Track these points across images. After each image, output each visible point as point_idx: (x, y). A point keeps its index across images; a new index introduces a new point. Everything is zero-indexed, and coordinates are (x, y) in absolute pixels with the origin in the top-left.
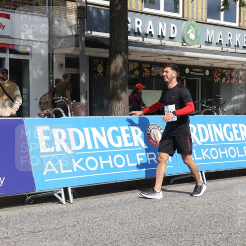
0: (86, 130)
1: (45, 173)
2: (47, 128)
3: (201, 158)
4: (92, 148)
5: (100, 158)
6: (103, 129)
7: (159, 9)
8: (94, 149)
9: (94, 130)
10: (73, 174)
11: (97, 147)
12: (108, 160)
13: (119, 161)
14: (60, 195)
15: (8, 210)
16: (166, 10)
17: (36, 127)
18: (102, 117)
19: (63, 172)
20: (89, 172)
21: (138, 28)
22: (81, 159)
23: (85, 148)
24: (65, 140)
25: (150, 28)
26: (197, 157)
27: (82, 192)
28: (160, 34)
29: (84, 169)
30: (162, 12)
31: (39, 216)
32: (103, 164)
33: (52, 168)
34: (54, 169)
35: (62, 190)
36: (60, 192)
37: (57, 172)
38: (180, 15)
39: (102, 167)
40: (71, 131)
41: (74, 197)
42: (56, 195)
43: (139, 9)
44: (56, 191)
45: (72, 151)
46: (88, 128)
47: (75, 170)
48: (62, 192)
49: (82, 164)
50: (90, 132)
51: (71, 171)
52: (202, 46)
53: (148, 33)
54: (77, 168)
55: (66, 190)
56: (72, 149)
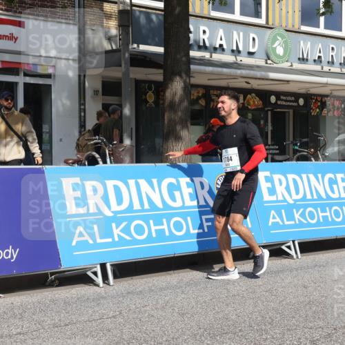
0: (132, 182)
1: (74, 243)
2: (77, 180)
3: (293, 222)
4: (140, 208)
5: (151, 222)
6: (155, 181)
7: (233, 12)
8: (143, 210)
9: (142, 182)
10: (113, 244)
11: (147, 206)
12: (163, 225)
13: (178, 226)
14: (95, 273)
15: (22, 295)
16: (242, 13)
17: (62, 179)
18: (153, 164)
19: (99, 241)
20: (135, 241)
21: (204, 40)
22: (124, 224)
23: (130, 208)
24: (102, 198)
25: (221, 39)
26: (288, 220)
27: (125, 270)
28: (235, 48)
29: (128, 238)
30: (237, 16)
31: (67, 303)
32: (156, 230)
33: (83, 236)
34: (87, 237)
35: (99, 267)
36: (95, 269)
37: (91, 242)
38: (262, 21)
39: (154, 235)
40: (110, 184)
41: (115, 277)
42: (89, 273)
43: (205, 13)
44: (90, 269)
45: (112, 212)
46: (134, 181)
47: (117, 239)
48: (98, 270)
49: (126, 230)
50: (138, 186)
51: (110, 240)
52: (293, 64)
53: (218, 46)
54: (118, 235)
55: (103, 266)
56: (112, 210)
